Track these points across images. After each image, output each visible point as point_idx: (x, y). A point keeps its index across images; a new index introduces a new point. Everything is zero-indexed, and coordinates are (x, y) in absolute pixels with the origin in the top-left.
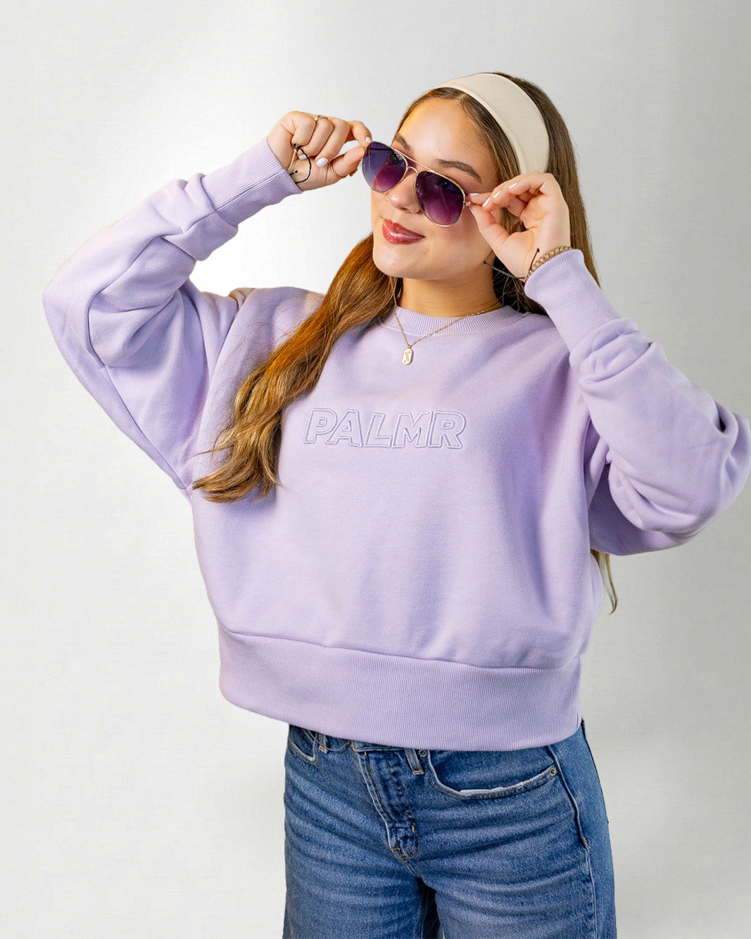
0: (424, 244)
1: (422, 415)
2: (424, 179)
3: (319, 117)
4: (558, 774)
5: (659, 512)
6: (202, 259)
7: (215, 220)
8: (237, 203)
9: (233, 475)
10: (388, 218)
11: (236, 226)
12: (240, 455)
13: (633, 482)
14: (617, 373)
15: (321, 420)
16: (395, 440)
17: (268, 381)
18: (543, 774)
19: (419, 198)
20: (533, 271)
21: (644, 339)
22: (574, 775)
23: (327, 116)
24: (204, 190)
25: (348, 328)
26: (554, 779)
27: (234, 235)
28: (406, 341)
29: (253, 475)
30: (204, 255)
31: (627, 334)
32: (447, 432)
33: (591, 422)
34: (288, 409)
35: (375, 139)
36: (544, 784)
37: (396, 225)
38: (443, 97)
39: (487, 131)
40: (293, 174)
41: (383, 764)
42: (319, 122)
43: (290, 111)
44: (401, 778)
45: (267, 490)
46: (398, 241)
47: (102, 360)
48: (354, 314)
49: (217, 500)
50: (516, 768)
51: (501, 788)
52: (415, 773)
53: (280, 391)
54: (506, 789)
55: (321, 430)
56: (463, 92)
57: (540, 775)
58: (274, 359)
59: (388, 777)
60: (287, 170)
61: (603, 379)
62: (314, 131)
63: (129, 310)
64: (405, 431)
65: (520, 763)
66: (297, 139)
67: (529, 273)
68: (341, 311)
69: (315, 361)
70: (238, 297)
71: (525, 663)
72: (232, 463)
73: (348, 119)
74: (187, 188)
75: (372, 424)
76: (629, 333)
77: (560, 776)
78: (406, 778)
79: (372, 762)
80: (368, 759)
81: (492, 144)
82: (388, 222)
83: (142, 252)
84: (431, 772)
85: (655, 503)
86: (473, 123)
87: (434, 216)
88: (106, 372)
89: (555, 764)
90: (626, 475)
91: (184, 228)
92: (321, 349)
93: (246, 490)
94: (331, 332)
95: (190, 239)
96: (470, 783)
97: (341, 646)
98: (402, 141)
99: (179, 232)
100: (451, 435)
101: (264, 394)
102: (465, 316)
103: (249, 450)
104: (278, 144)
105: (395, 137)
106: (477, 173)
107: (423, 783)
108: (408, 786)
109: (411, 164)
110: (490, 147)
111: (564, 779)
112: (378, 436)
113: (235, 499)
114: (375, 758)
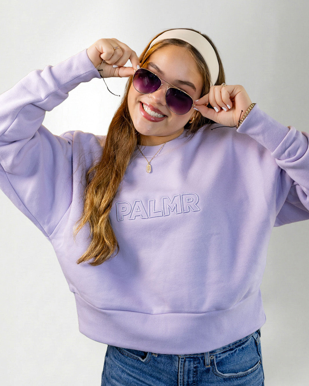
1: (175, 197)
15: (123, 208)
16: (164, 212)
32: (190, 204)
41: (192, 363)
51: (242, 372)
52: (206, 367)
59: (192, 369)
64: (168, 207)
80: (185, 361)
84: (215, 366)
99: (41, 100)
100: (192, 205)
106: (195, 87)
107: (209, 371)
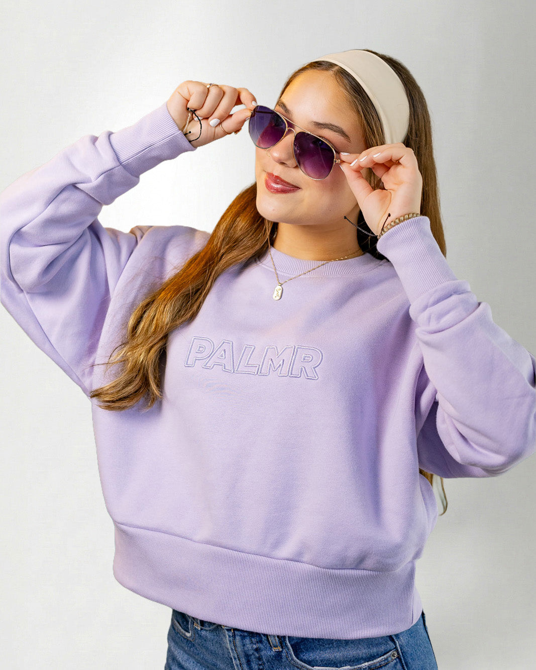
0: (299, 194)
1: (286, 349)
2: (302, 138)
3: (210, 84)
4: (399, 658)
5: (476, 450)
6: (107, 204)
7: (119, 171)
8: (139, 158)
9: (124, 388)
10: (270, 171)
11: (138, 177)
12: (130, 371)
13: (455, 422)
14: (447, 329)
15: (200, 347)
16: (262, 368)
17: (157, 308)
18: (385, 656)
19: (296, 155)
20: (385, 232)
21: (475, 299)
22: (413, 659)
23: (217, 84)
24: (111, 146)
25: (228, 266)
26: (395, 661)
27: (136, 185)
28: (278, 280)
29: (140, 388)
30: (109, 200)
31: (460, 294)
32: (306, 365)
33: (423, 366)
34: (173, 334)
35: (260, 104)
36: (386, 665)
37: (277, 177)
38: (319, 68)
39: (356, 98)
40: (187, 134)
41: (247, 641)
42: (210, 89)
43: (186, 80)
44: (263, 653)
45: (152, 402)
46: (278, 191)
47: (21, 287)
48: (234, 253)
49: (109, 408)
50: (363, 652)
51: (349, 667)
52: (274, 649)
53: (167, 318)
54: (352, 668)
55: (199, 355)
56: (336, 65)
57: (383, 657)
58: (163, 290)
59: (251, 653)
60: (182, 131)
61: (435, 332)
62: (207, 96)
63: (44, 246)
64: (270, 362)
65: (366, 647)
66: (192, 104)
67: (381, 232)
68: (222, 251)
69: (198, 294)
70: (137, 234)
71: (362, 566)
72: (123, 377)
73: (237, 87)
74: (97, 143)
75: (244, 353)
76: (462, 293)
77: (400, 659)
78: (267, 653)
79: (238, 638)
80: (234, 636)
81: (361, 110)
82: (270, 175)
83: (56, 197)
84: (288, 649)
85: (472, 441)
86: (344, 91)
87: (309, 169)
88: (24, 297)
89: (396, 648)
90: (450, 416)
91: (93, 178)
92: (204, 284)
93: (134, 401)
94: (213, 269)
95: (98, 188)
96: (321, 661)
97: (208, 542)
98: (283, 106)
99: (88, 181)
100: (309, 367)
101: (153, 321)
102: (330, 260)
103: (138, 367)
104: (176, 109)
105: (278, 103)
106: (347, 134)
107: (281, 658)
108: (268, 661)
109: (291, 125)
110: (358, 112)
111: (403, 662)
112: (247, 364)
113: (124, 408)
114: (241, 635)
